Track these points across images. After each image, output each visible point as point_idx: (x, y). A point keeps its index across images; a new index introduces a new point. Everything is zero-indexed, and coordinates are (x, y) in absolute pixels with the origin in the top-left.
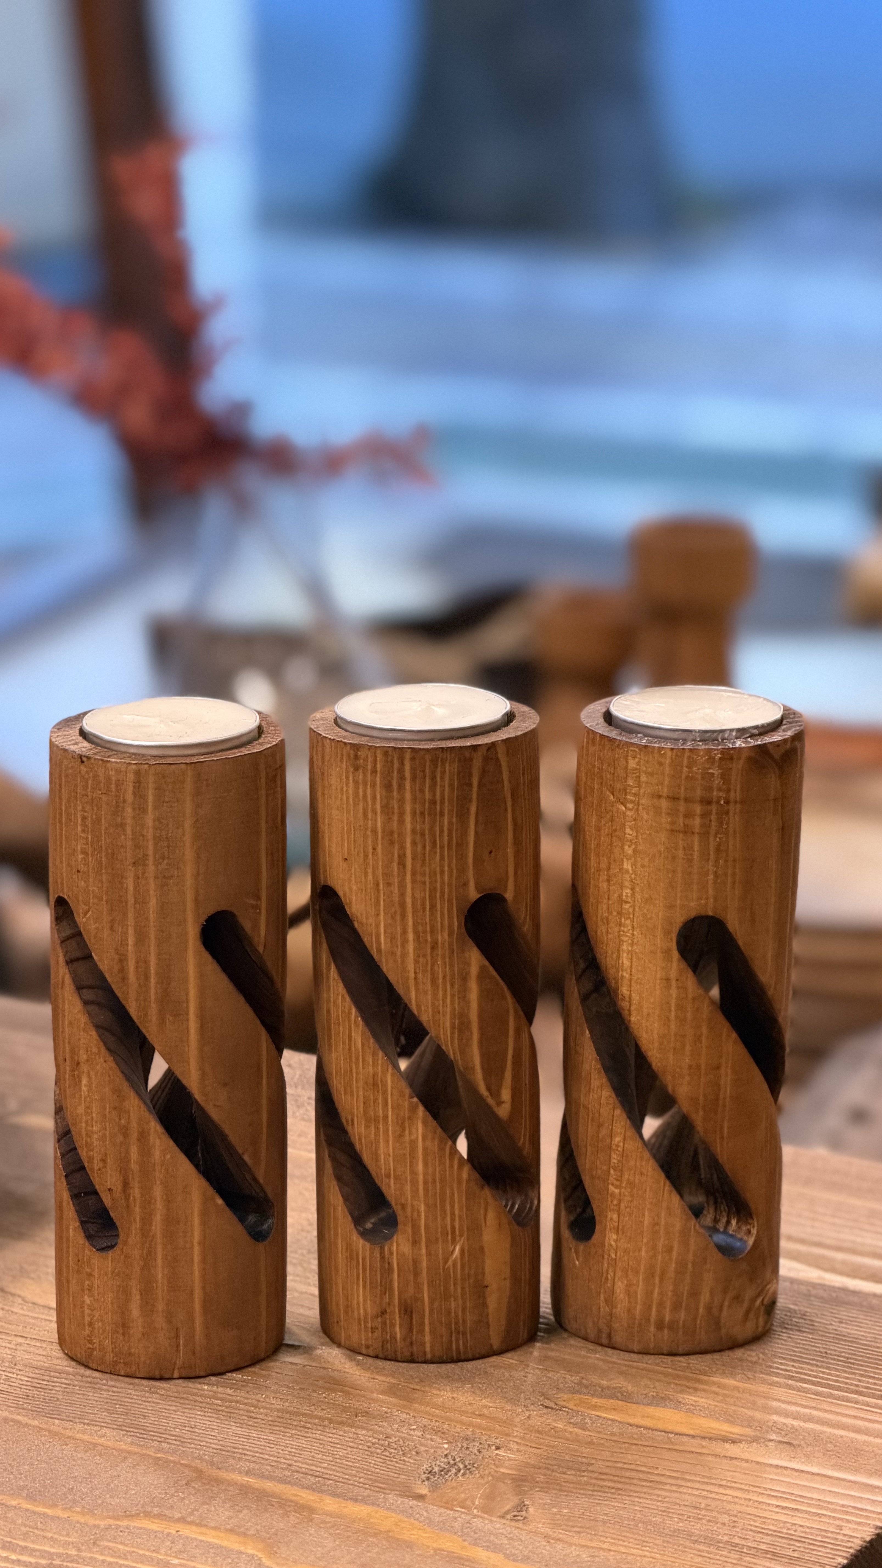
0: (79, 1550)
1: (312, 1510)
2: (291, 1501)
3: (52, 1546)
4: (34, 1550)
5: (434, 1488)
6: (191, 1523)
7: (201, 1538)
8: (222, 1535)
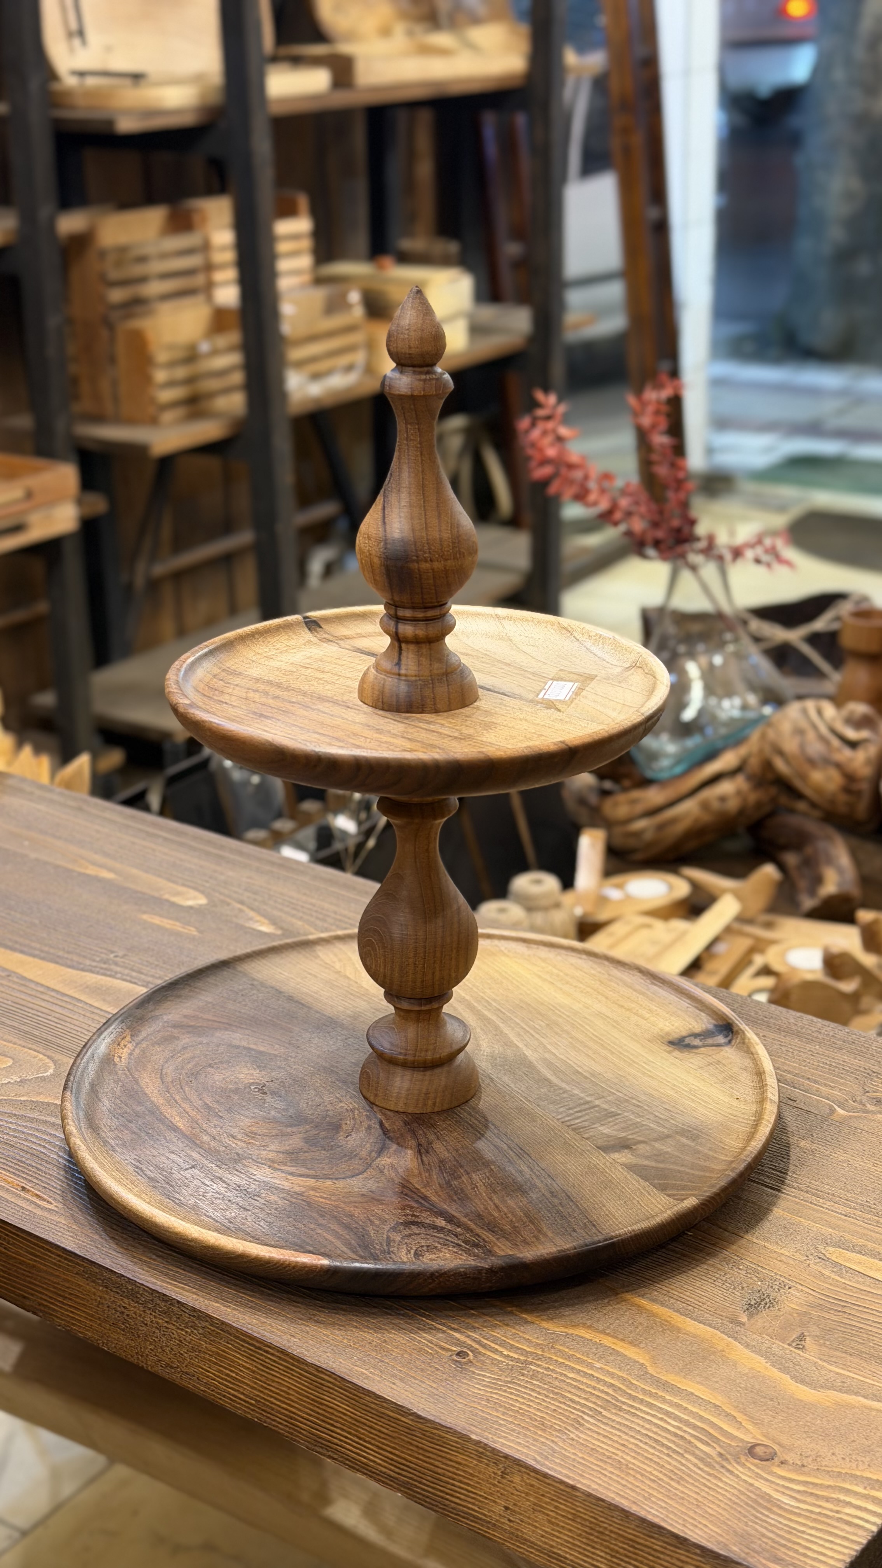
0: (543, 1351)
1: (679, 1330)
2: (667, 1321)
3: (528, 1346)
4: (518, 1348)
5: (751, 1316)
6: (608, 1334)
7: (613, 1346)
8: (625, 1345)
